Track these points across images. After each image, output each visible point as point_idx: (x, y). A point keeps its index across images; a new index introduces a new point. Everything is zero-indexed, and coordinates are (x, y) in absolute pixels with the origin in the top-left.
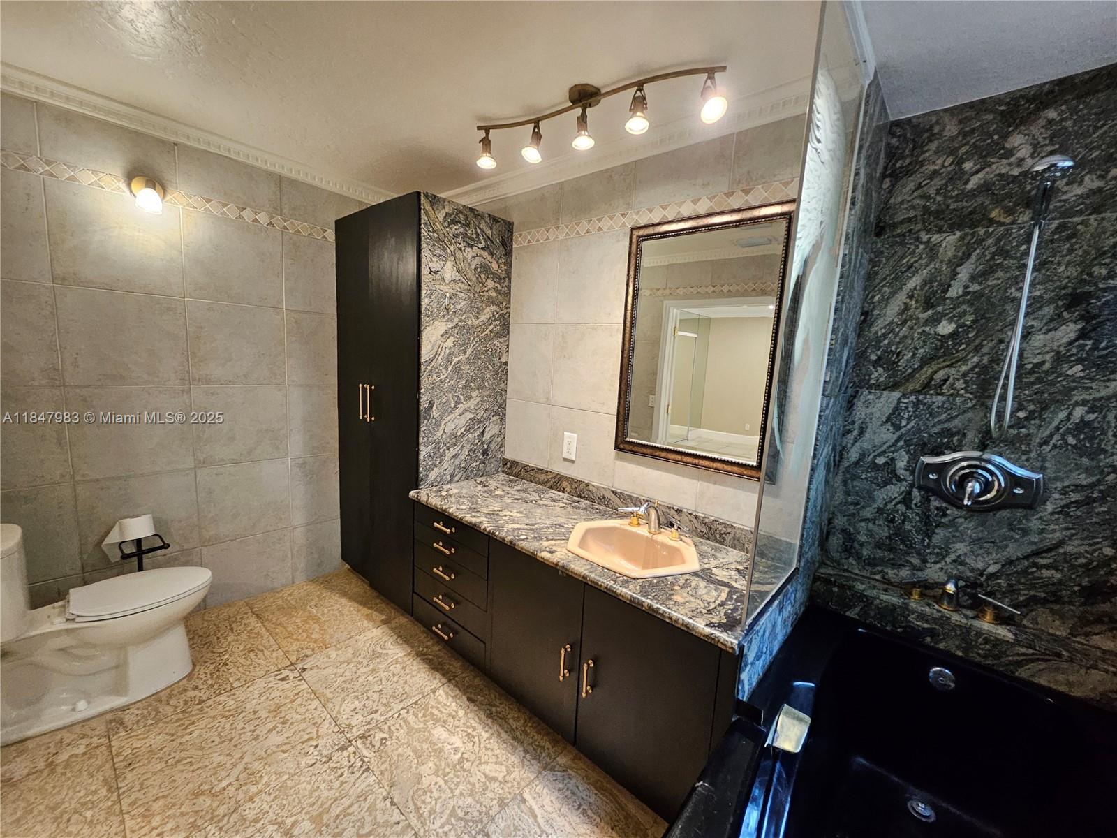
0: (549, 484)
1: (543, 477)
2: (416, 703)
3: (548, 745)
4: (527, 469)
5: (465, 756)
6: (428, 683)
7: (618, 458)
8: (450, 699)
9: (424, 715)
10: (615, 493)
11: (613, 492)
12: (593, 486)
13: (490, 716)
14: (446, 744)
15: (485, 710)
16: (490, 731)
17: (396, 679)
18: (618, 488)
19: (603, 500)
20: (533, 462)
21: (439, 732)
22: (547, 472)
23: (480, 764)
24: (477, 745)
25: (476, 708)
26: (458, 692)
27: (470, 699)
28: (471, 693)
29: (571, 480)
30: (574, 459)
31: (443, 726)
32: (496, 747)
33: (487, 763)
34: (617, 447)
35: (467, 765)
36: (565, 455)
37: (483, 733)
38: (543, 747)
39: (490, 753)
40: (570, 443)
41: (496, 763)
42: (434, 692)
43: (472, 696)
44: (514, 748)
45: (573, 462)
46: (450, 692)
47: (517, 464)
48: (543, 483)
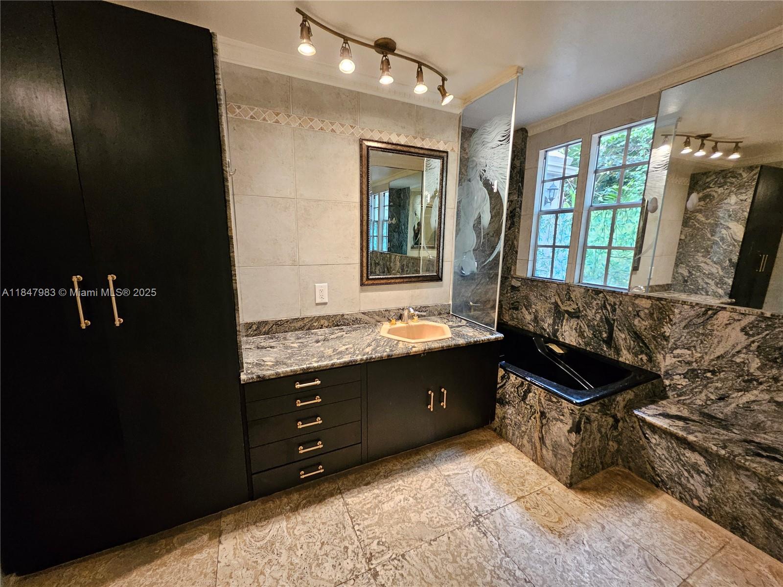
0: (306, 328)
1: (300, 324)
2: (352, 518)
3: (418, 457)
4: (278, 324)
5: (412, 495)
6: (334, 507)
7: (362, 291)
8: (360, 495)
9: (368, 514)
11: (363, 313)
12: (347, 314)
13: (386, 477)
14: (399, 504)
15: (380, 478)
16: (398, 479)
17: (315, 531)
18: (363, 309)
19: (356, 321)
20: (283, 316)
21: (386, 507)
22: (304, 318)
23: (420, 489)
24: (406, 488)
25: (376, 483)
26: (355, 490)
27: (367, 484)
28: (361, 483)
29: (328, 318)
30: (326, 300)
31: (384, 503)
32: (411, 479)
33: (421, 486)
34: (362, 284)
35: (419, 496)
36: (318, 301)
37: (399, 483)
38: (419, 460)
39: (414, 483)
40: (322, 291)
41: (422, 481)
42: (346, 504)
43: (364, 483)
44: (415, 471)
45: (325, 304)
46: (353, 495)
47: (266, 323)
48: (301, 328)
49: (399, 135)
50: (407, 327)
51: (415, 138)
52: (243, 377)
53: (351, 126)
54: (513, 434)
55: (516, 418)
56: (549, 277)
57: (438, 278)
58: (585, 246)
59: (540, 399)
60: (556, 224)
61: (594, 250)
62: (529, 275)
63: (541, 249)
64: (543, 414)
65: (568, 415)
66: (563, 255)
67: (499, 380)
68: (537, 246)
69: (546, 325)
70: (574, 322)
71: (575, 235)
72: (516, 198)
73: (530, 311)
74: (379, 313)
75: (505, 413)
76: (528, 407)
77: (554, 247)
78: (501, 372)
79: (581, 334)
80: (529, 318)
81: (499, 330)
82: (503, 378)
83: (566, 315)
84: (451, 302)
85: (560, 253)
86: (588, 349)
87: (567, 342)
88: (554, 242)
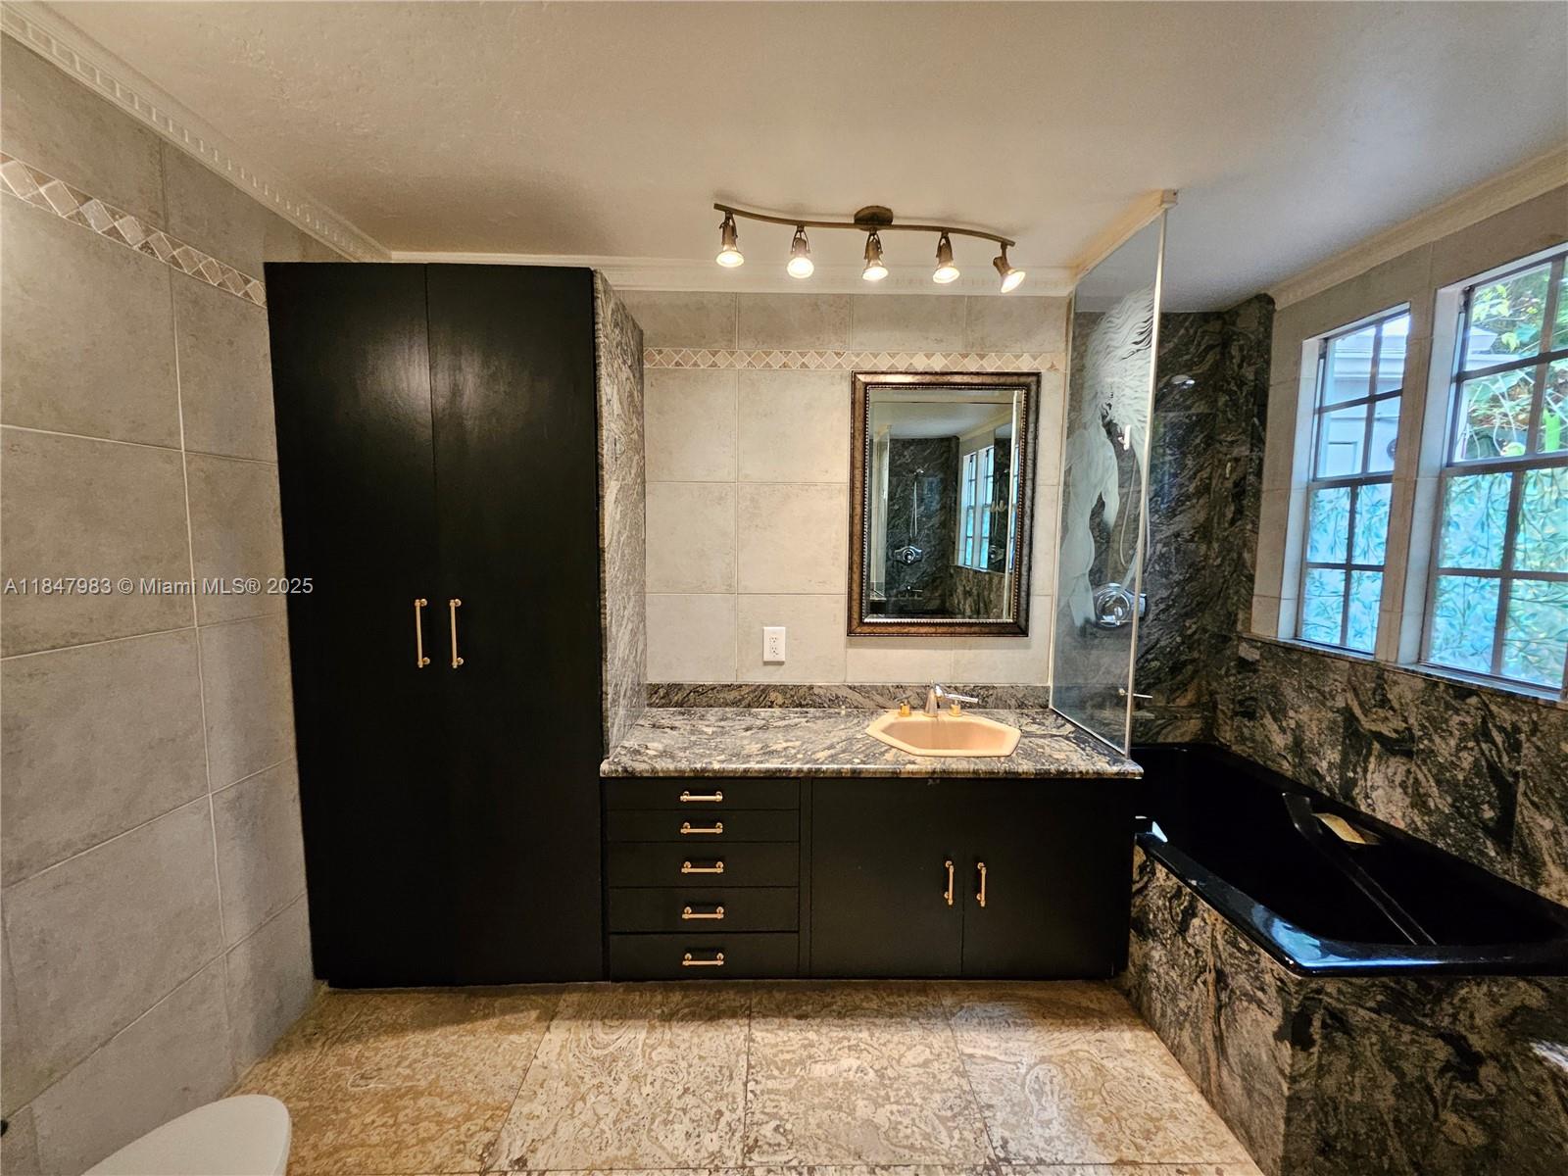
0: (744, 703)
1: (733, 695)
2: (750, 1066)
3: (923, 999)
4: (699, 691)
5: (876, 1067)
6: (729, 1037)
7: (849, 645)
8: (780, 1033)
9: (781, 1070)
10: (852, 688)
11: (850, 688)
12: (820, 687)
13: (841, 1016)
14: (845, 1074)
15: (830, 1014)
16: (863, 1027)
17: (683, 1064)
18: (850, 681)
19: (835, 701)
20: (708, 679)
21: (818, 1070)
22: (741, 686)
23: (898, 1062)
24: (871, 1049)
25: (818, 1020)
26: (777, 1021)
27: (799, 1017)
28: (791, 1011)
29: (783, 689)
30: (782, 658)
31: (816, 1062)
32: (889, 1037)
33: (902, 1056)
34: (850, 632)
35: (890, 1072)
36: (768, 657)
37: (860, 1035)
38: (921, 1004)
39: (891, 1046)
40: (776, 640)
41: (909, 1049)
42: (750, 1039)
43: (796, 1013)
44: (902, 1024)
45: (781, 663)
46: (770, 1027)
47: (679, 687)
48: (735, 703)
49: (928, 356)
50: (933, 723)
51: (965, 356)
52: (604, 766)
53: (837, 354)
54: (1163, 1015)
55: (1167, 974)
56: (1336, 641)
57: (1019, 629)
58: (1433, 571)
59: (1214, 938)
60: (1353, 512)
61: (1459, 579)
62: (1284, 634)
63: (1316, 572)
64: (1221, 977)
65: (1272, 991)
66: (1369, 587)
67: (1136, 877)
68: (1304, 566)
69: (1325, 764)
70: (1397, 767)
71: (1398, 539)
72: (1247, 453)
73: (1284, 724)
74: (882, 690)
75: (1147, 956)
76: (1191, 951)
77: (1348, 567)
78: (1139, 856)
79: (1419, 801)
80: (1280, 741)
81: (1136, 755)
82: (1142, 868)
83: (1376, 746)
84: (1050, 684)
85: (1366, 583)
86: (1440, 845)
87: (1380, 817)
88: (1350, 556)
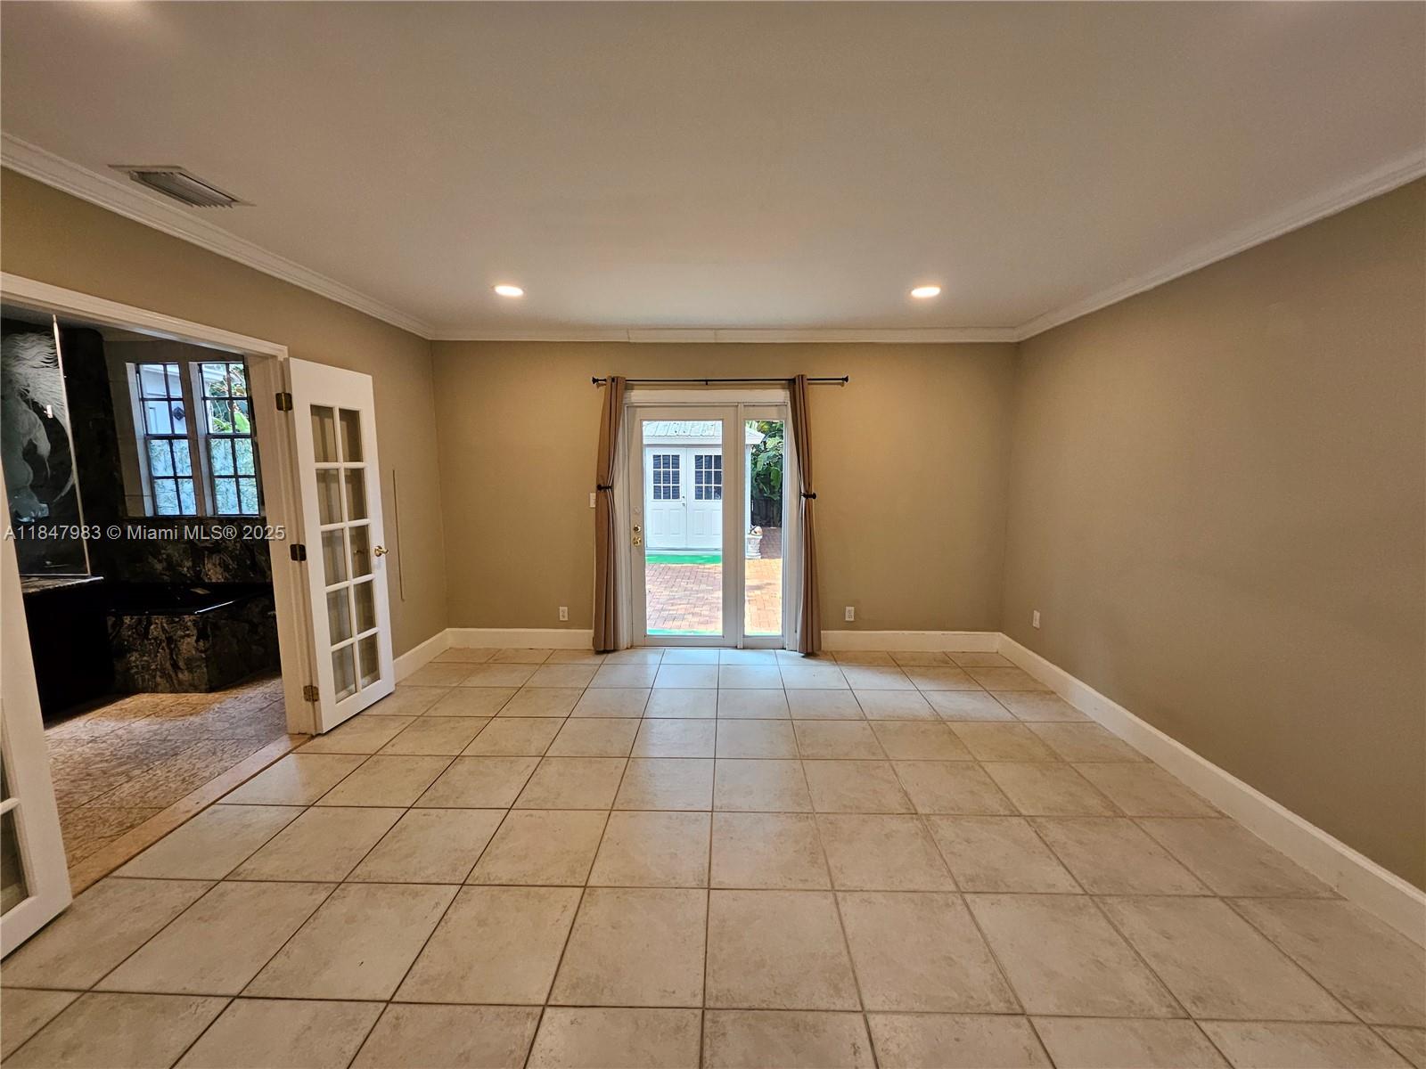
55: (142, 661)
56: (177, 512)
58: (212, 477)
59: (162, 627)
60: (172, 452)
61: (222, 480)
62: (149, 513)
63: (159, 481)
64: (170, 640)
65: (192, 627)
66: (187, 487)
67: (110, 631)
68: (152, 479)
69: (185, 569)
70: (216, 558)
71: (195, 464)
72: (103, 416)
73: (160, 558)
75: (128, 662)
76: (153, 641)
77: (176, 478)
78: (111, 620)
79: (226, 568)
80: (159, 567)
81: (96, 573)
82: (114, 626)
83: (206, 552)
85: (186, 484)
86: (237, 581)
87: (214, 581)
88: (175, 473)
